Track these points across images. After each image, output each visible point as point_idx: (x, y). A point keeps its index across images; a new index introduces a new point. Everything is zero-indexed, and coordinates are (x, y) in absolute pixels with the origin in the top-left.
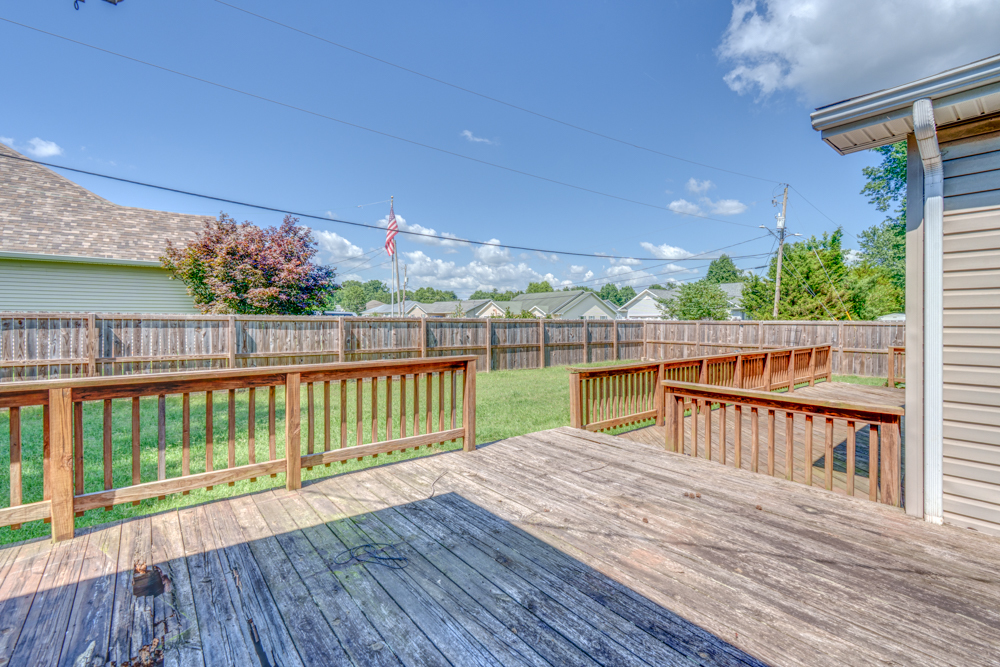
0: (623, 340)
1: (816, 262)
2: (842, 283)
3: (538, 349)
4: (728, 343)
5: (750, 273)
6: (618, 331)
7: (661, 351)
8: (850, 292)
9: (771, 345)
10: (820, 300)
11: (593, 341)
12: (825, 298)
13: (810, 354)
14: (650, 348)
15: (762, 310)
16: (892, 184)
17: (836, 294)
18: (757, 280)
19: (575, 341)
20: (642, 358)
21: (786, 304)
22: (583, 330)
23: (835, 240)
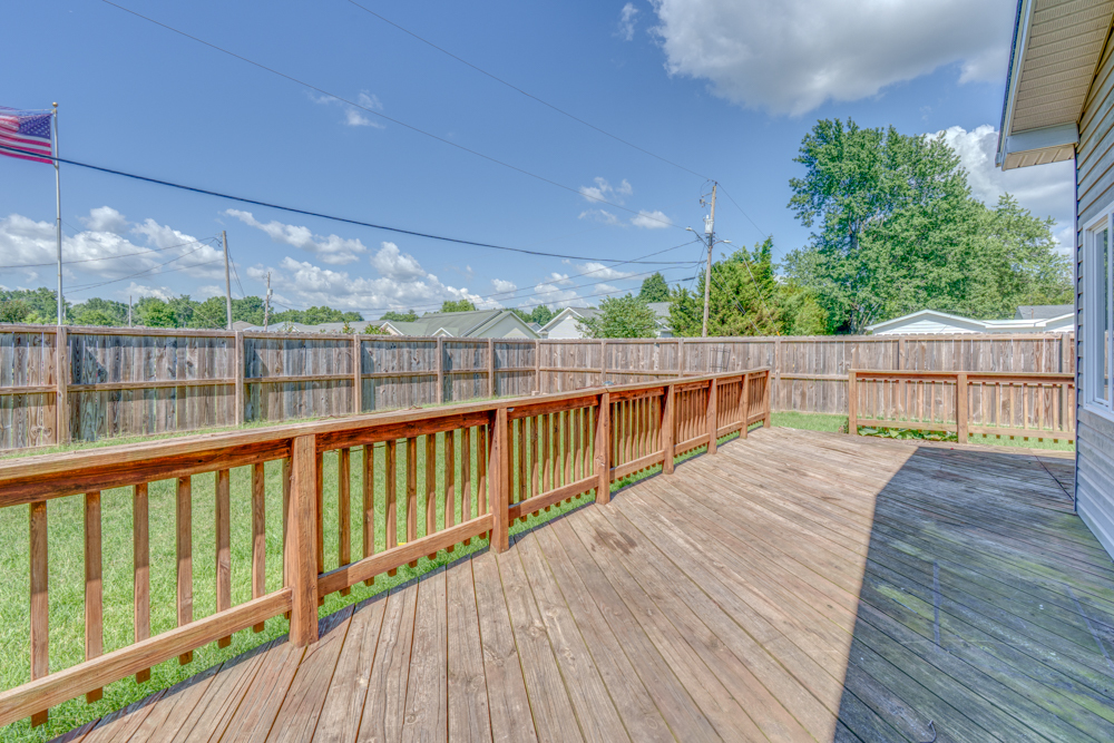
0: (504, 367)
1: (746, 275)
2: (771, 300)
3: (350, 383)
4: (641, 370)
5: (678, 285)
6: (495, 354)
7: (558, 381)
8: (780, 309)
9: (693, 372)
10: (750, 319)
11: (455, 368)
12: (756, 317)
13: (741, 384)
14: (544, 377)
15: (691, 330)
16: (816, 198)
17: (766, 312)
18: (685, 294)
19: (423, 369)
20: (533, 392)
21: (715, 322)
22: (437, 352)
23: (765, 250)
